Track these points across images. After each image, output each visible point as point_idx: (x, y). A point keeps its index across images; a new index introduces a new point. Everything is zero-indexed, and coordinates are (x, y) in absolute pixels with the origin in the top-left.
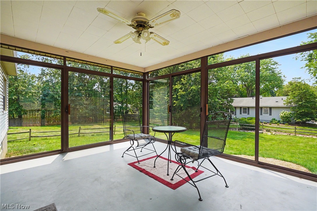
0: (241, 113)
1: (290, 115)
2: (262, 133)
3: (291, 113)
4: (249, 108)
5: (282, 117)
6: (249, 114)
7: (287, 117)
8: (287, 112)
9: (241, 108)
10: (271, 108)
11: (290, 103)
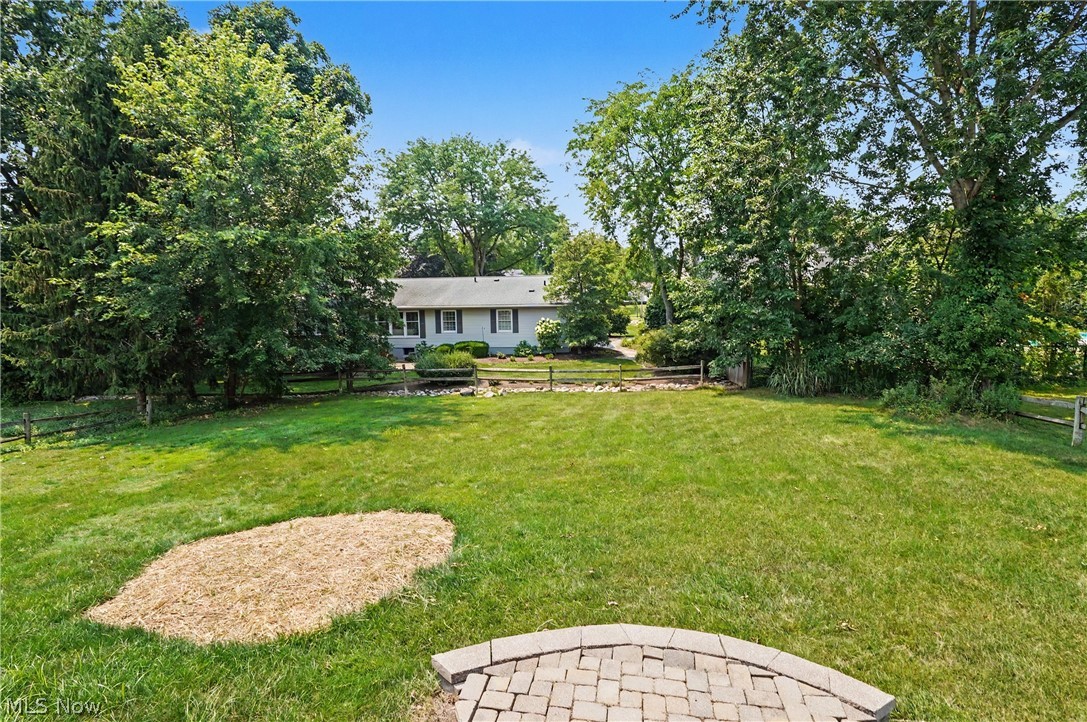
0: (438, 331)
1: (558, 330)
2: (472, 394)
3: (558, 324)
4: (460, 311)
5: (542, 337)
6: (460, 331)
7: (551, 337)
8: (552, 321)
9: (437, 312)
10: (516, 311)
11: (557, 294)
